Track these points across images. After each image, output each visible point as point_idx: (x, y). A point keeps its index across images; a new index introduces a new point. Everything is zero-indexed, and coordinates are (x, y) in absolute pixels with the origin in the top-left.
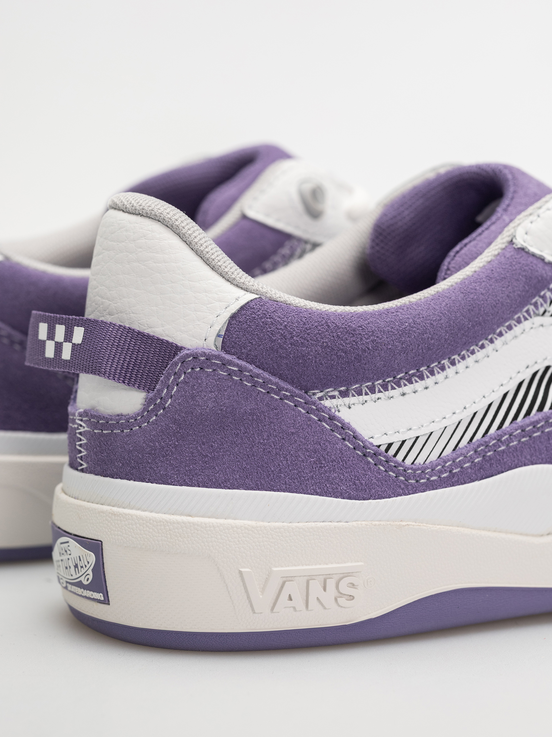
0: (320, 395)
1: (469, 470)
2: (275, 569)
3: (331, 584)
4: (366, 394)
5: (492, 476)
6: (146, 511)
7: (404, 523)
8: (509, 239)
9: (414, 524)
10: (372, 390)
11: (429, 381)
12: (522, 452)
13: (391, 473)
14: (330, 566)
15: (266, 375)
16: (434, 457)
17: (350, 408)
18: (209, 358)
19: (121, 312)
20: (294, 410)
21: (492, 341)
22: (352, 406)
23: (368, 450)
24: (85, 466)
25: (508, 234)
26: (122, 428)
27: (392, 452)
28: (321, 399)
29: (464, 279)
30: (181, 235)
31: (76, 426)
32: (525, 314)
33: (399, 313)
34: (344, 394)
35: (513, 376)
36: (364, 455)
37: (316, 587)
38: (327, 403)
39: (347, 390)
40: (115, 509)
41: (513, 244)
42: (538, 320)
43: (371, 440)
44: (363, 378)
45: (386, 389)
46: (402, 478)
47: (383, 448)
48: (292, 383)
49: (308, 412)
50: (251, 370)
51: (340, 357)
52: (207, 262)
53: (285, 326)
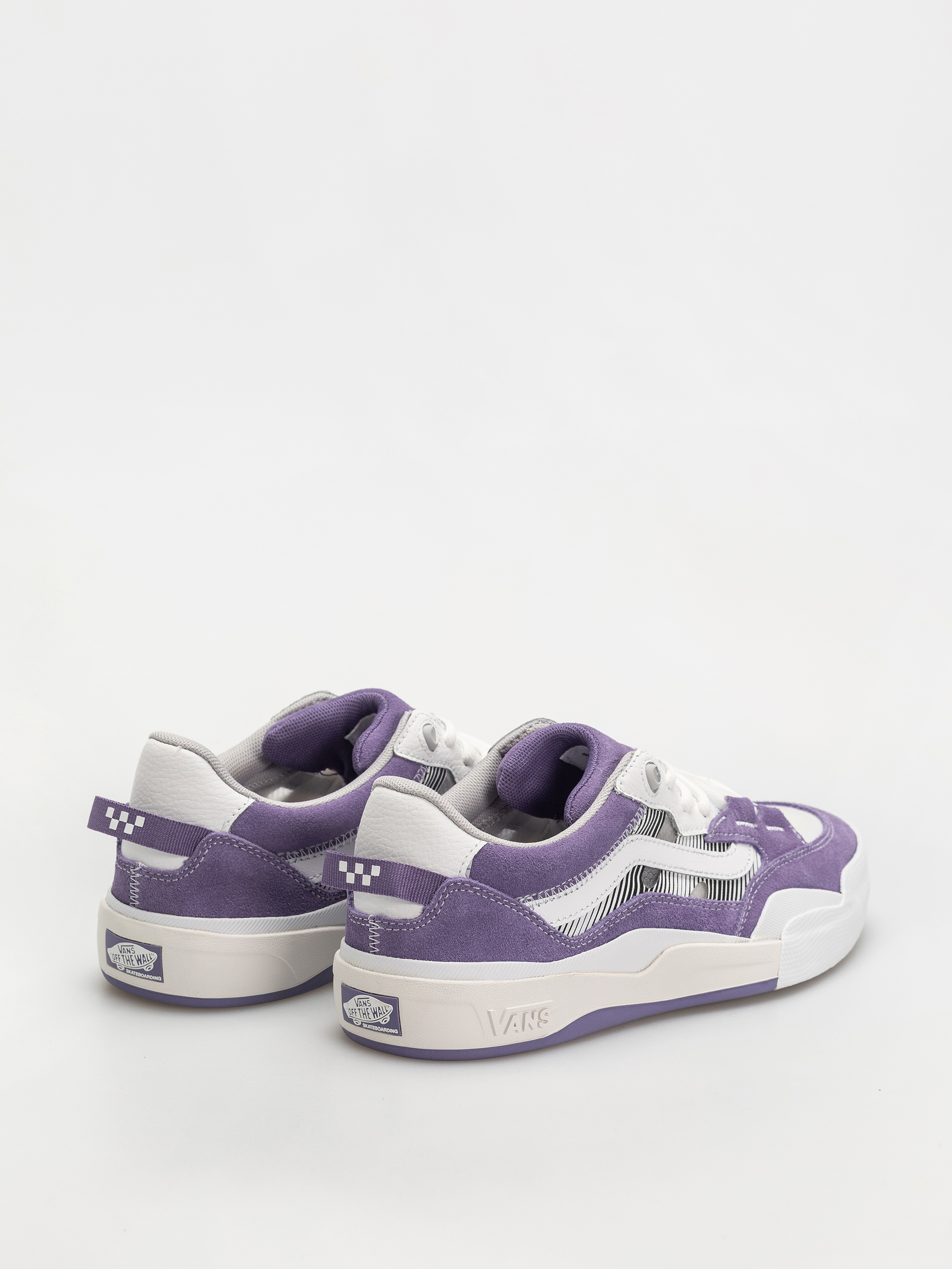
0: (522, 900)
1: (602, 937)
2: (508, 1008)
3: (536, 1014)
4: (547, 896)
5: (613, 939)
6: (427, 978)
7: (572, 974)
8: (612, 788)
9: (576, 973)
10: (550, 893)
11: (579, 884)
12: (628, 922)
13: (562, 944)
14: (535, 1004)
15: (496, 891)
16: (583, 931)
17: (539, 906)
18: (463, 883)
19: (402, 856)
20: (510, 911)
21: (608, 855)
22: (540, 905)
23: (551, 931)
24: (378, 950)
25: (610, 785)
26: (408, 927)
27: (562, 930)
28: (524, 902)
29: (592, 818)
30: (440, 807)
31: (369, 925)
32: (624, 835)
33: (563, 846)
34: (536, 898)
35: (619, 875)
36: (549, 934)
37: (528, 1016)
38: (527, 904)
39: (537, 895)
40: (406, 977)
41: (615, 792)
42: (630, 838)
43: (551, 925)
44: (546, 887)
45: (557, 892)
46: (568, 946)
47: (557, 929)
48: (509, 894)
49: (518, 911)
50: (488, 889)
51: (535, 877)
52: (455, 823)
53: (505, 860)
